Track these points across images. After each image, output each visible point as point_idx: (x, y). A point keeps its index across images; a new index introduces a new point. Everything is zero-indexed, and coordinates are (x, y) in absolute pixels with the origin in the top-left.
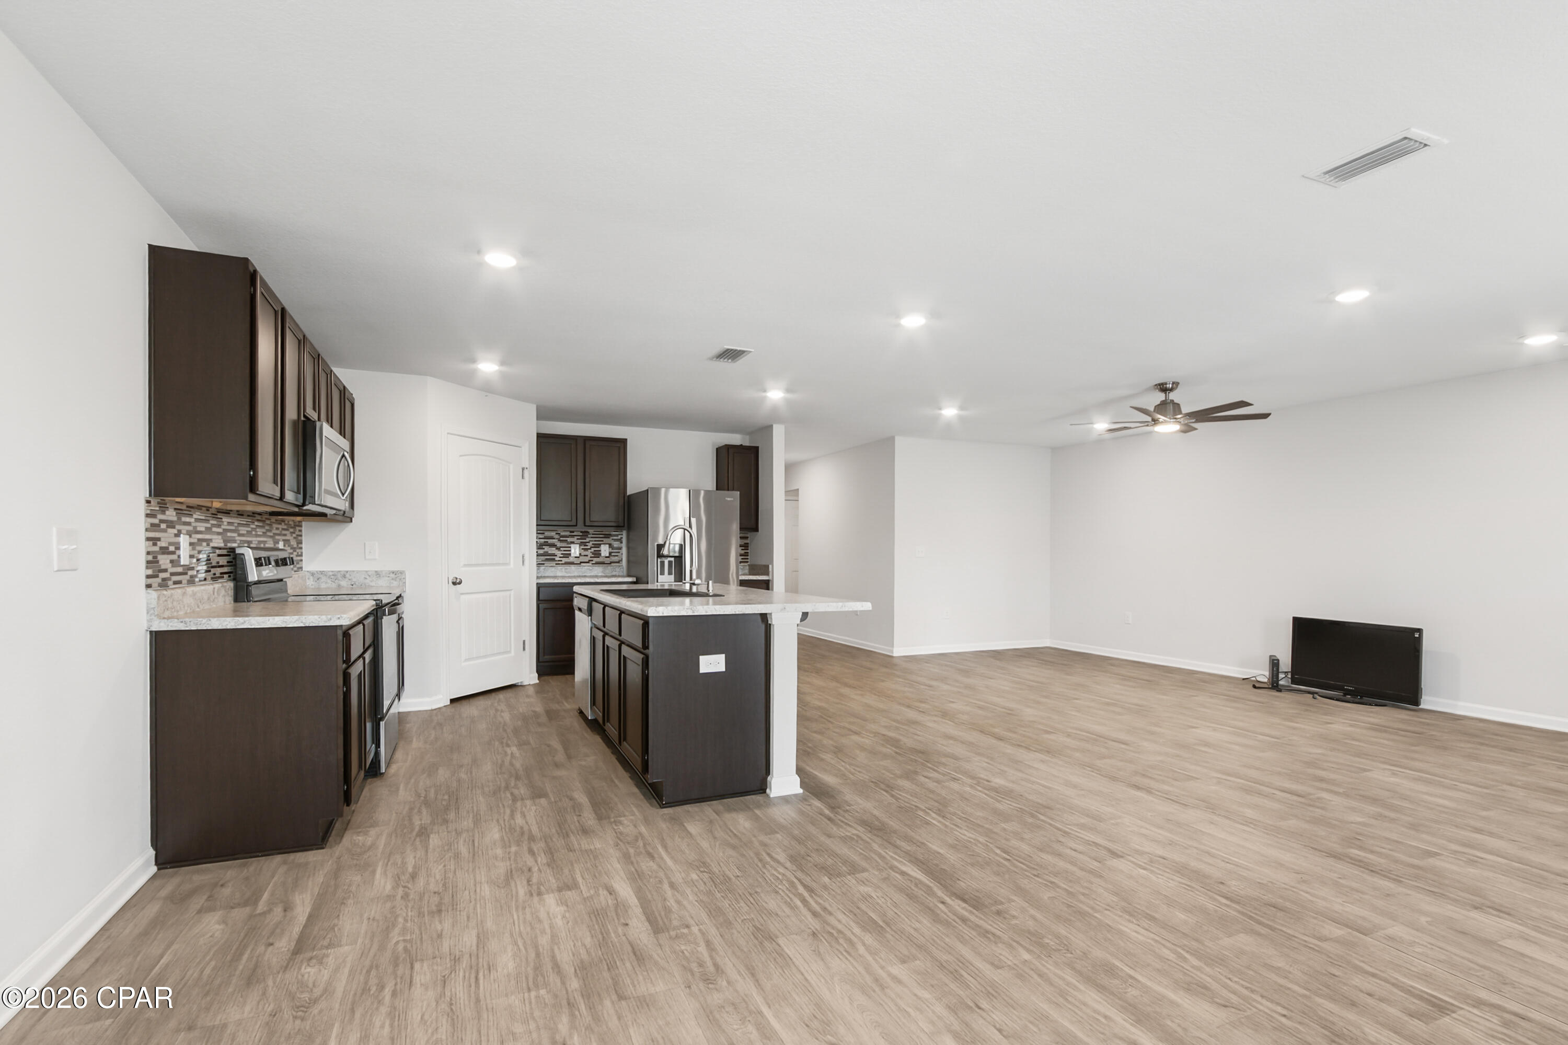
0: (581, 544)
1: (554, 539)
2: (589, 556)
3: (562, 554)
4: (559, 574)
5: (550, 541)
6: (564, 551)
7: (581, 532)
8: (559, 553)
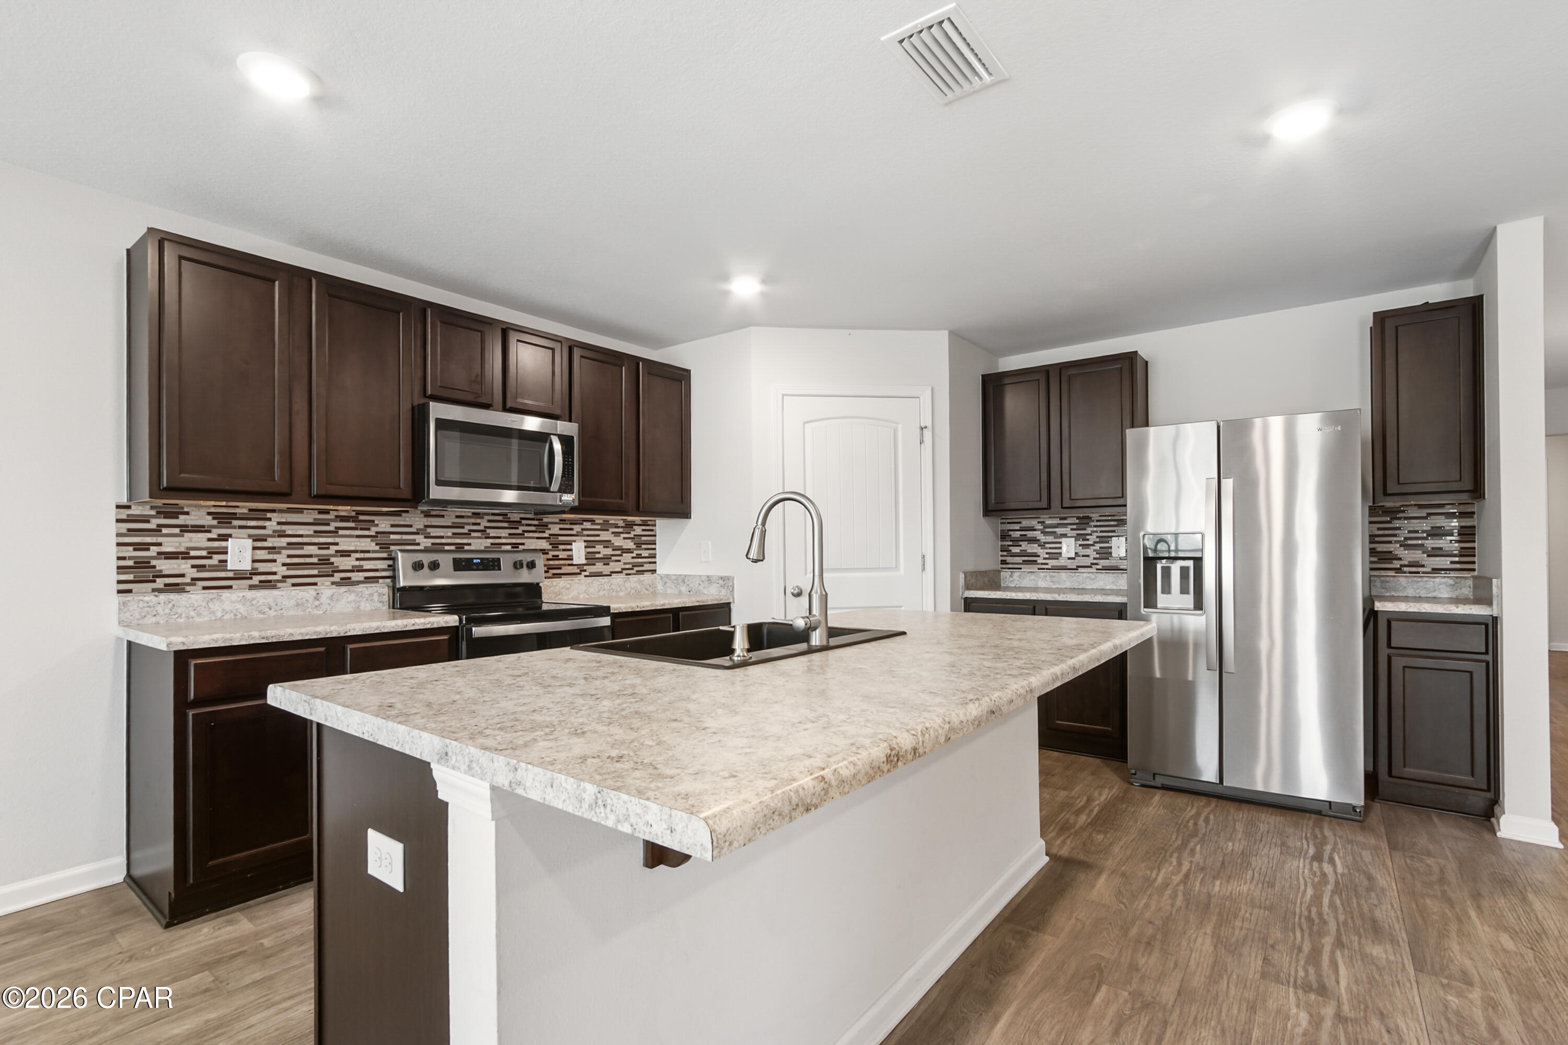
0: (1077, 537)
1: (1035, 530)
2: (1092, 557)
3: (1047, 553)
4: (1042, 584)
5: (1030, 534)
6: (1050, 548)
7: (1078, 518)
8: (1042, 552)
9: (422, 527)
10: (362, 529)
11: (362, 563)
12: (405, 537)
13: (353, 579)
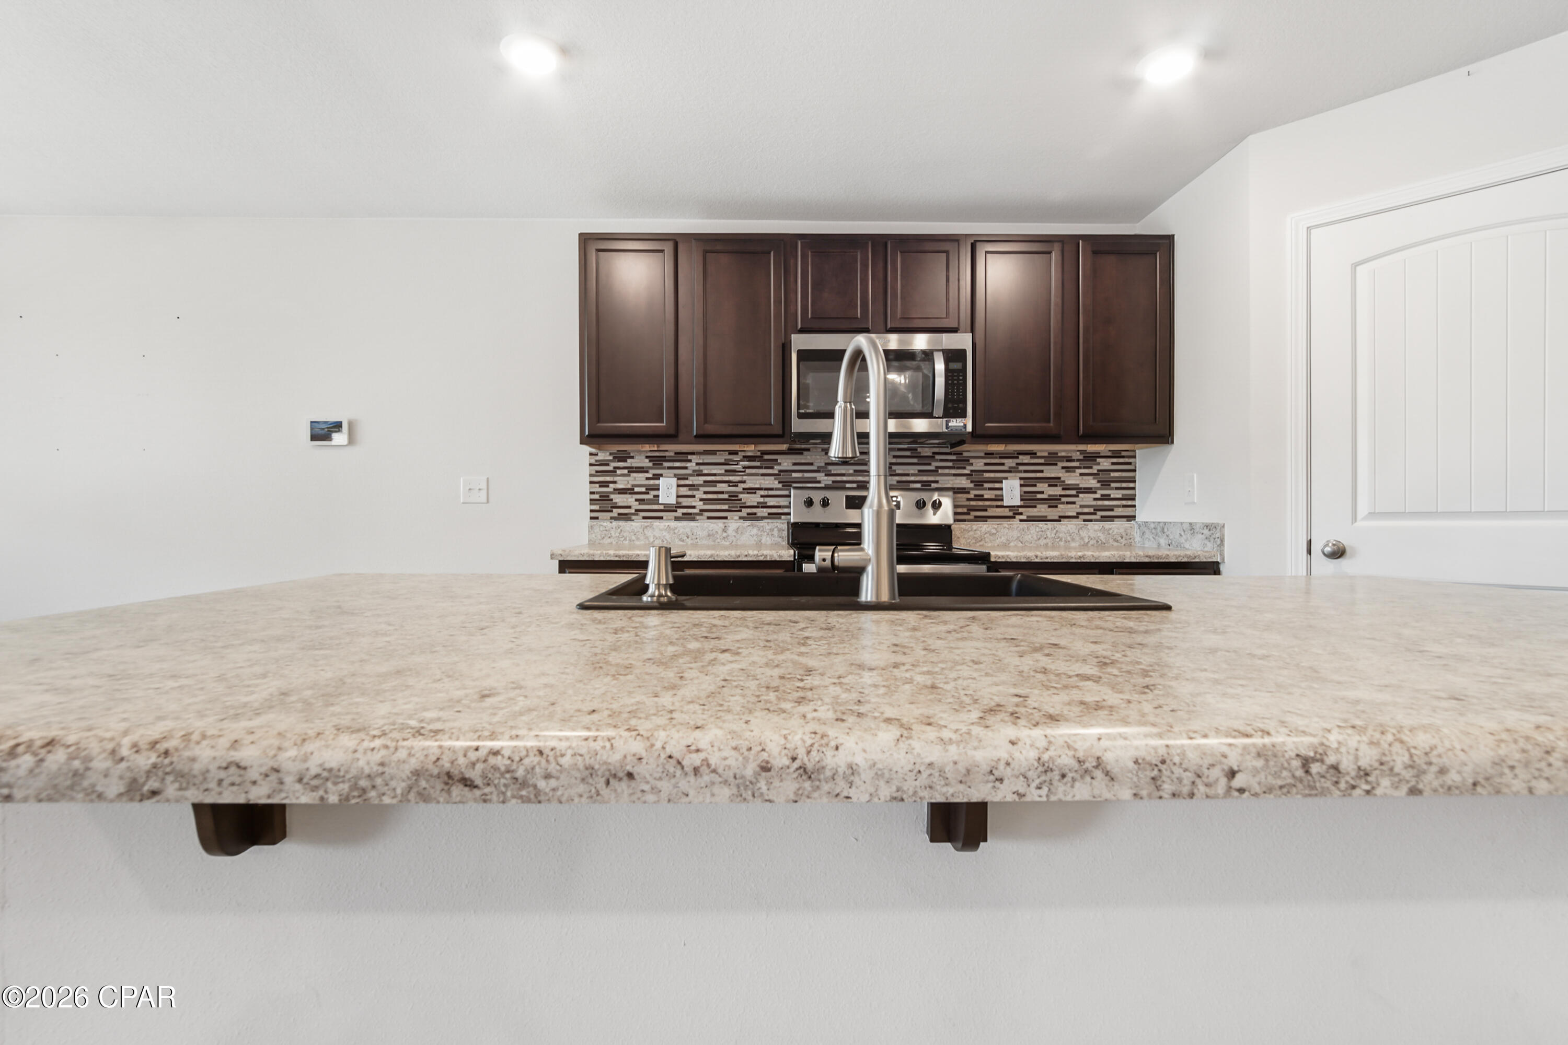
9: (823, 465)
10: (766, 468)
11: (767, 499)
12: (806, 475)
13: (759, 515)
